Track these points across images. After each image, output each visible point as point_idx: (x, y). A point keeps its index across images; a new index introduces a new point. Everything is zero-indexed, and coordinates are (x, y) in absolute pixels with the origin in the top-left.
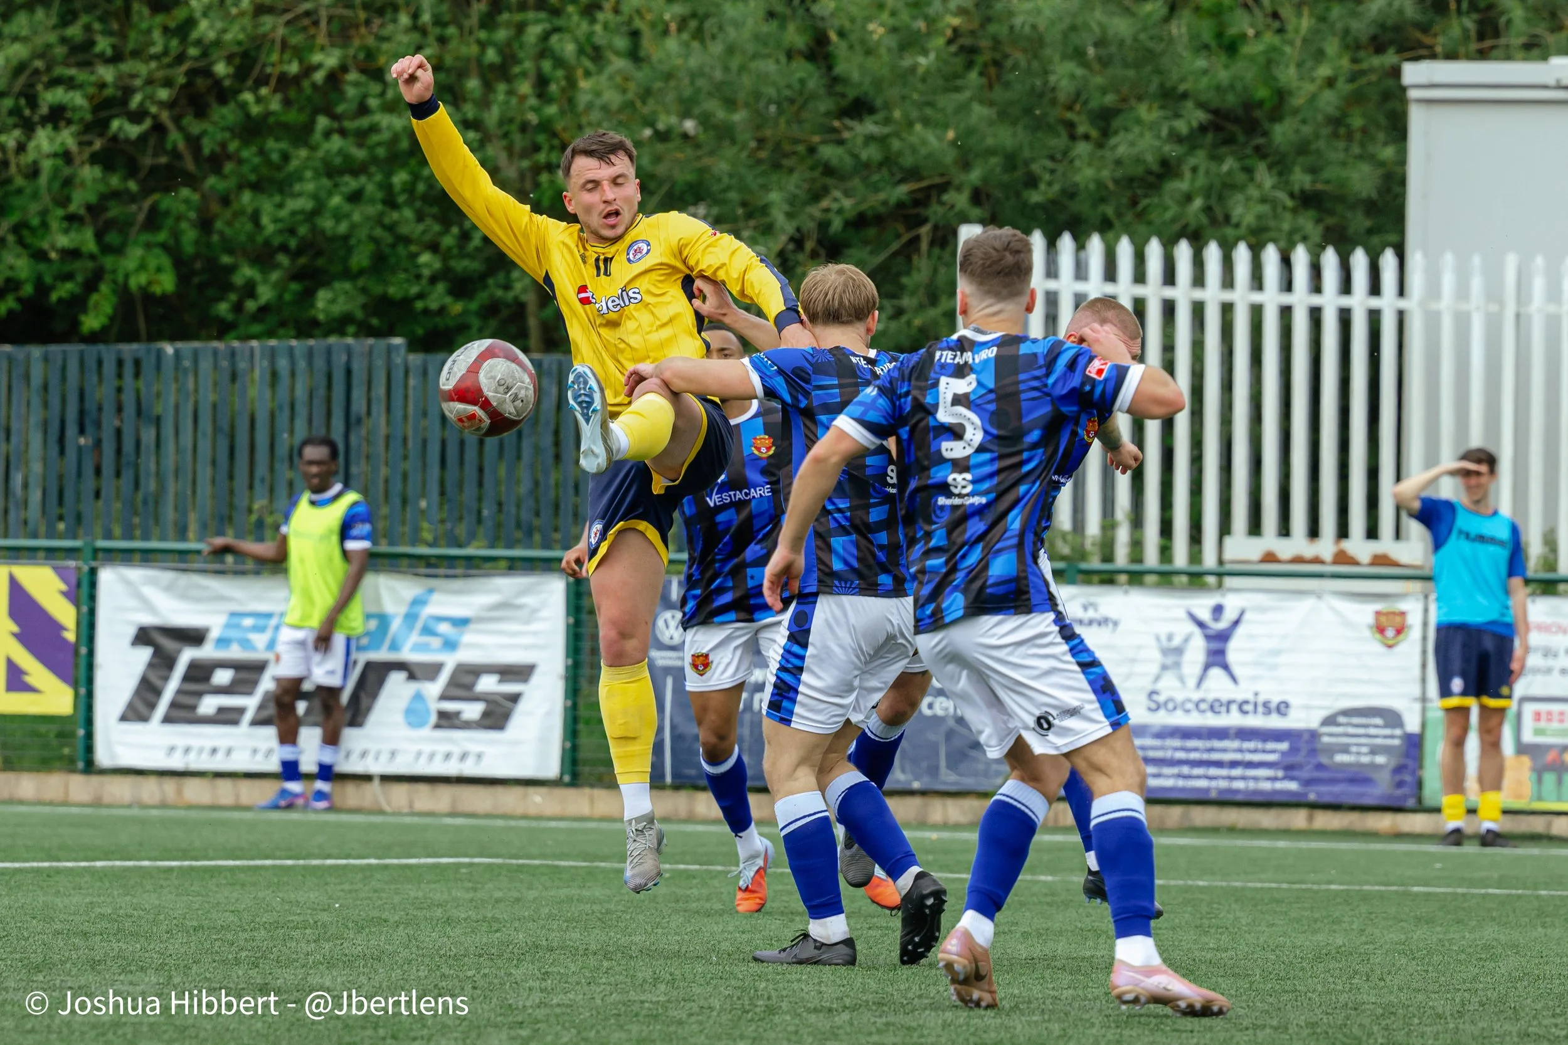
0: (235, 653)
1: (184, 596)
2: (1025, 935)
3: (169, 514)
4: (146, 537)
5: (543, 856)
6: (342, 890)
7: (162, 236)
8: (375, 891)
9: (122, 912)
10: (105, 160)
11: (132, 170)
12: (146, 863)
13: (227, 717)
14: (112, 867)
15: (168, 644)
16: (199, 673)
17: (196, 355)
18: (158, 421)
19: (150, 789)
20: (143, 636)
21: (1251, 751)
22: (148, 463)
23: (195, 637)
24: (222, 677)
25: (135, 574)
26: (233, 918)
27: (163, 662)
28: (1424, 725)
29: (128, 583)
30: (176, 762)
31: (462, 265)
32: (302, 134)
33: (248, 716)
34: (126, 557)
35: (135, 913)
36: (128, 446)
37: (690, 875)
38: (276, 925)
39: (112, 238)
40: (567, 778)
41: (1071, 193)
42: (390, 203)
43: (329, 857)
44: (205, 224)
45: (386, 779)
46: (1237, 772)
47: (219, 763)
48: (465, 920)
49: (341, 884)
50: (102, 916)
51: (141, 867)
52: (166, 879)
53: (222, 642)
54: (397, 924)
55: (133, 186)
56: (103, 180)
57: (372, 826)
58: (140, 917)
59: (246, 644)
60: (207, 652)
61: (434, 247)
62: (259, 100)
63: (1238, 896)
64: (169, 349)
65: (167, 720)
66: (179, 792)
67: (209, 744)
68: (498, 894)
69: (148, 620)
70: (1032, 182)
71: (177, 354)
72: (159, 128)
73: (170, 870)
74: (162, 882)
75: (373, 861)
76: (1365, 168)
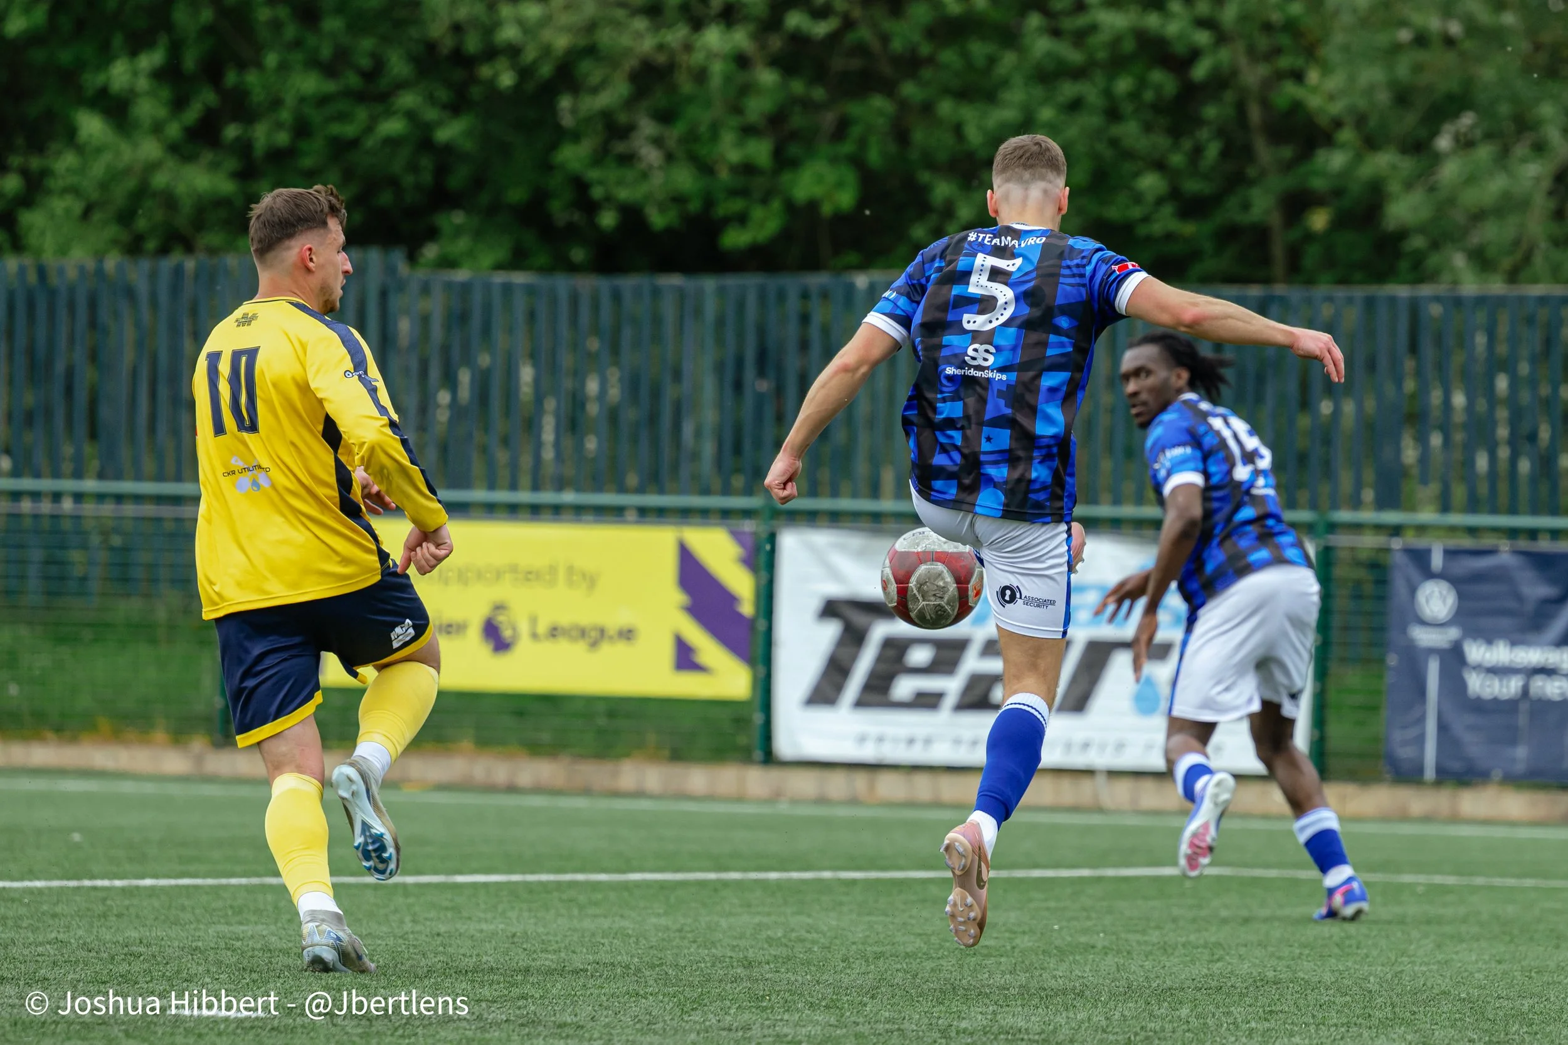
3: (861, 468)
4: (835, 494)
5: (1280, 865)
6: (1048, 909)
7: (847, 147)
8: (1084, 909)
9: (794, 935)
10: (787, 64)
11: (819, 75)
12: (827, 875)
13: (927, 701)
14: (789, 880)
15: (859, 618)
19: (837, 785)
20: (831, 609)
24: (919, 655)
25: (822, 538)
26: (919, 943)
27: (854, 637)
29: (812, 548)
30: (868, 753)
31: (1193, 186)
32: (1009, 36)
33: (950, 701)
34: (811, 518)
35: (809, 936)
37: (1444, 890)
39: (794, 150)
42: (1113, 114)
43: (1036, 866)
44: (901, 135)
45: (1114, 774)
47: (916, 755)
48: (1184, 945)
49: (1046, 900)
50: (770, 940)
51: (820, 881)
52: (847, 894)
54: (1106, 951)
55: (819, 93)
56: (785, 87)
57: (1089, 830)
58: (814, 942)
60: (900, 626)
61: (1160, 166)
64: (861, 280)
65: (860, 703)
66: (872, 787)
67: (904, 733)
68: (1224, 913)
69: (835, 590)
72: (848, 25)
73: (854, 882)
74: (844, 899)
75: (1085, 872)
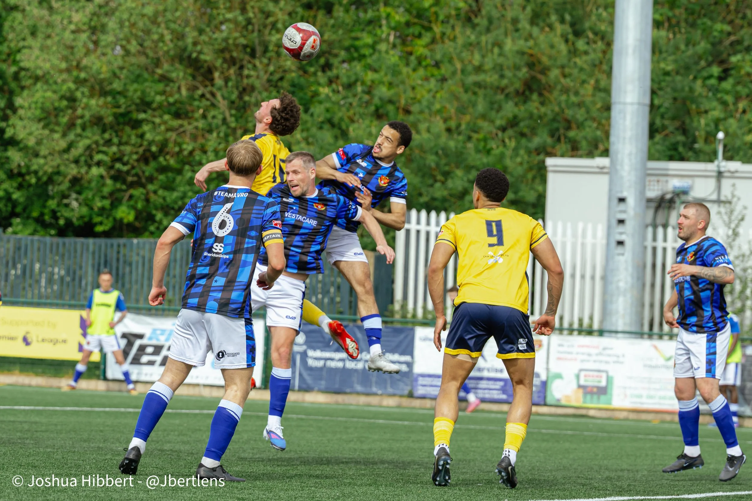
0: (154, 342)
1: (138, 322)
2: (413, 441)
3: (134, 295)
10: (115, 178)
11: (124, 182)
13: (151, 363)
15: (132, 339)
16: (142, 349)
17: (144, 244)
18: (130, 264)
20: (124, 336)
21: (491, 385)
22: (127, 278)
23: (141, 337)
24: (150, 350)
27: (130, 344)
28: (548, 377)
32: (179, 172)
33: (157, 363)
36: (121, 272)
38: (165, 430)
40: (263, 387)
41: (434, 199)
45: (205, 386)
46: (486, 391)
53: (150, 339)
55: (124, 187)
56: (114, 185)
59: (158, 340)
60: (144, 341)
62: (165, 160)
63: (484, 432)
64: (135, 241)
65: (132, 363)
69: (126, 330)
70: (420, 195)
71: (138, 243)
72: (133, 168)
76: (532, 192)
